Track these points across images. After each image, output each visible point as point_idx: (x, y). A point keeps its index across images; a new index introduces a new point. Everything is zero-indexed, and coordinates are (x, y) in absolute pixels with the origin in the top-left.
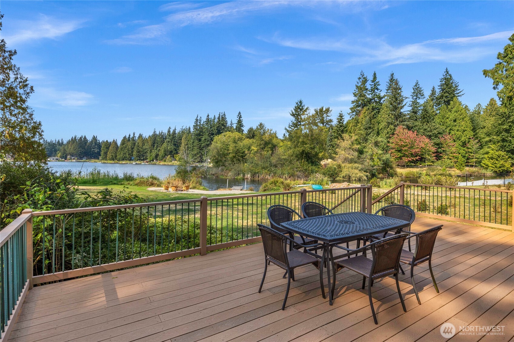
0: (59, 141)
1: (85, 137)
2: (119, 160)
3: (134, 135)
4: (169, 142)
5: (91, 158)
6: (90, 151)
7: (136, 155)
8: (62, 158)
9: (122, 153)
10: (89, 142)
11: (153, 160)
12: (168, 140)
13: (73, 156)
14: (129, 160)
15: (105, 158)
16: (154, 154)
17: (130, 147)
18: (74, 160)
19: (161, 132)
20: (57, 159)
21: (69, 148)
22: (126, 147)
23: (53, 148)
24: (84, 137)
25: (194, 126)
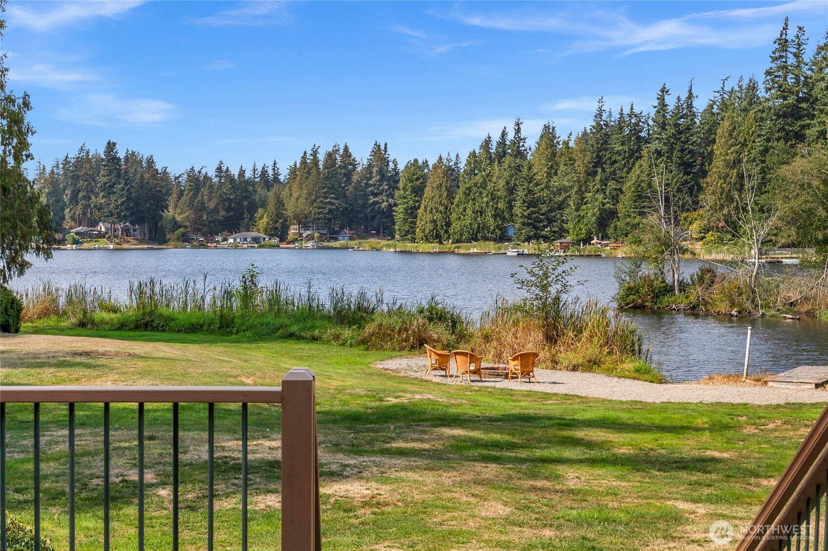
0: (264, 172)
1: (346, 149)
2: (458, 241)
3: (518, 131)
4: (659, 153)
5: (367, 235)
6: (365, 205)
7: (523, 216)
8: (271, 236)
9: (469, 212)
10: (359, 169)
11: (587, 240)
12: (655, 145)
13: (306, 227)
14: (495, 240)
15: (410, 234)
16: (591, 213)
17: (502, 182)
18: (310, 244)
19: (627, 111)
20: (256, 240)
21: (295, 195)
22: (484, 185)
23: (246, 197)
24: (341, 151)
25: (768, 73)
